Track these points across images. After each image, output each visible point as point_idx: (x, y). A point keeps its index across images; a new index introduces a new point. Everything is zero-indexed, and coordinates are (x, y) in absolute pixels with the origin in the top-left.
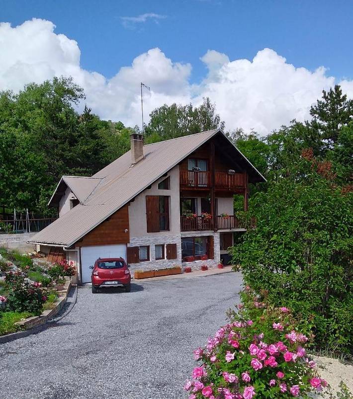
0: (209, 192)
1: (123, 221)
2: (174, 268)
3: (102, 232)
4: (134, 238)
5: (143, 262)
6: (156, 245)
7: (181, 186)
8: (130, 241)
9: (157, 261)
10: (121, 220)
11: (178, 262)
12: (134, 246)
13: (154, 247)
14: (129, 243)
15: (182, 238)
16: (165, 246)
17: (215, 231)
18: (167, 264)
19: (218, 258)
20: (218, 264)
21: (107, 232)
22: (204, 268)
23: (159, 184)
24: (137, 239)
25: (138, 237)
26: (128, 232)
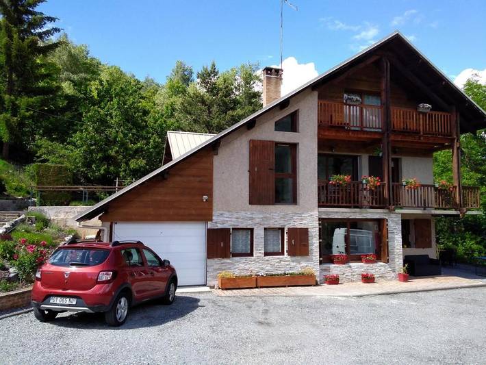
0: (379, 141)
1: (200, 181)
2: (302, 275)
3: (159, 198)
4: (221, 212)
5: (237, 258)
6: (265, 229)
7: (321, 127)
8: (214, 218)
9: (267, 258)
10: (199, 179)
11: (311, 264)
12: (220, 226)
13: (262, 232)
14: (211, 220)
15: (320, 219)
16: (286, 231)
17: (392, 211)
18: (286, 264)
19: (398, 262)
20: (397, 273)
21: (167, 198)
22: (368, 279)
23: (276, 122)
24: (227, 214)
25: (229, 211)
26: (210, 202)
